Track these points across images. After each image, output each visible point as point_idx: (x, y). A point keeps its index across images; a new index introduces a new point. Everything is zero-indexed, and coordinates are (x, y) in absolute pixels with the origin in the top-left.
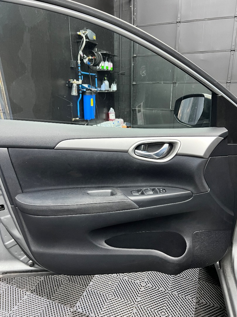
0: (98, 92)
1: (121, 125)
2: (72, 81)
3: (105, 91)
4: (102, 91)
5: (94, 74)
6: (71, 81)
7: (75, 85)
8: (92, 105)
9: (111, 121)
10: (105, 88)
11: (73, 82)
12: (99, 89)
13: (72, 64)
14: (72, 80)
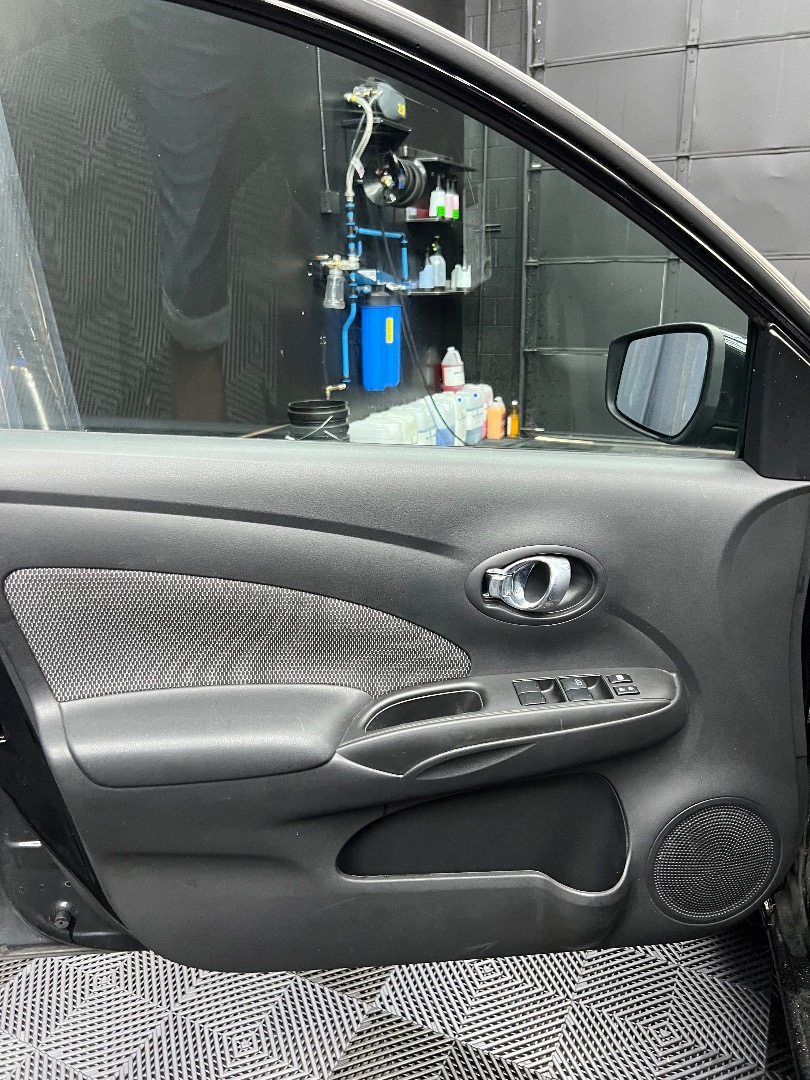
0: (410, 293)
1: (485, 406)
2: (327, 260)
3: (433, 290)
4: (423, 290)
5: (398, 235)
6: (324, 260)
7: (335, 275)
8: (390, 338)
9: (451, 393)
10: (434, 281)
11: (329, 264)
12: (413, 285)
13: (328, 205)
14: (326, 257)
